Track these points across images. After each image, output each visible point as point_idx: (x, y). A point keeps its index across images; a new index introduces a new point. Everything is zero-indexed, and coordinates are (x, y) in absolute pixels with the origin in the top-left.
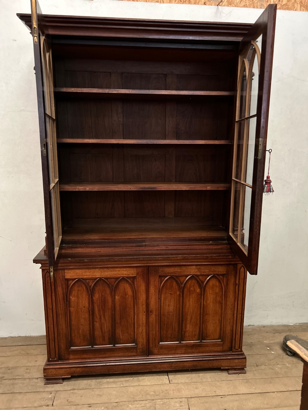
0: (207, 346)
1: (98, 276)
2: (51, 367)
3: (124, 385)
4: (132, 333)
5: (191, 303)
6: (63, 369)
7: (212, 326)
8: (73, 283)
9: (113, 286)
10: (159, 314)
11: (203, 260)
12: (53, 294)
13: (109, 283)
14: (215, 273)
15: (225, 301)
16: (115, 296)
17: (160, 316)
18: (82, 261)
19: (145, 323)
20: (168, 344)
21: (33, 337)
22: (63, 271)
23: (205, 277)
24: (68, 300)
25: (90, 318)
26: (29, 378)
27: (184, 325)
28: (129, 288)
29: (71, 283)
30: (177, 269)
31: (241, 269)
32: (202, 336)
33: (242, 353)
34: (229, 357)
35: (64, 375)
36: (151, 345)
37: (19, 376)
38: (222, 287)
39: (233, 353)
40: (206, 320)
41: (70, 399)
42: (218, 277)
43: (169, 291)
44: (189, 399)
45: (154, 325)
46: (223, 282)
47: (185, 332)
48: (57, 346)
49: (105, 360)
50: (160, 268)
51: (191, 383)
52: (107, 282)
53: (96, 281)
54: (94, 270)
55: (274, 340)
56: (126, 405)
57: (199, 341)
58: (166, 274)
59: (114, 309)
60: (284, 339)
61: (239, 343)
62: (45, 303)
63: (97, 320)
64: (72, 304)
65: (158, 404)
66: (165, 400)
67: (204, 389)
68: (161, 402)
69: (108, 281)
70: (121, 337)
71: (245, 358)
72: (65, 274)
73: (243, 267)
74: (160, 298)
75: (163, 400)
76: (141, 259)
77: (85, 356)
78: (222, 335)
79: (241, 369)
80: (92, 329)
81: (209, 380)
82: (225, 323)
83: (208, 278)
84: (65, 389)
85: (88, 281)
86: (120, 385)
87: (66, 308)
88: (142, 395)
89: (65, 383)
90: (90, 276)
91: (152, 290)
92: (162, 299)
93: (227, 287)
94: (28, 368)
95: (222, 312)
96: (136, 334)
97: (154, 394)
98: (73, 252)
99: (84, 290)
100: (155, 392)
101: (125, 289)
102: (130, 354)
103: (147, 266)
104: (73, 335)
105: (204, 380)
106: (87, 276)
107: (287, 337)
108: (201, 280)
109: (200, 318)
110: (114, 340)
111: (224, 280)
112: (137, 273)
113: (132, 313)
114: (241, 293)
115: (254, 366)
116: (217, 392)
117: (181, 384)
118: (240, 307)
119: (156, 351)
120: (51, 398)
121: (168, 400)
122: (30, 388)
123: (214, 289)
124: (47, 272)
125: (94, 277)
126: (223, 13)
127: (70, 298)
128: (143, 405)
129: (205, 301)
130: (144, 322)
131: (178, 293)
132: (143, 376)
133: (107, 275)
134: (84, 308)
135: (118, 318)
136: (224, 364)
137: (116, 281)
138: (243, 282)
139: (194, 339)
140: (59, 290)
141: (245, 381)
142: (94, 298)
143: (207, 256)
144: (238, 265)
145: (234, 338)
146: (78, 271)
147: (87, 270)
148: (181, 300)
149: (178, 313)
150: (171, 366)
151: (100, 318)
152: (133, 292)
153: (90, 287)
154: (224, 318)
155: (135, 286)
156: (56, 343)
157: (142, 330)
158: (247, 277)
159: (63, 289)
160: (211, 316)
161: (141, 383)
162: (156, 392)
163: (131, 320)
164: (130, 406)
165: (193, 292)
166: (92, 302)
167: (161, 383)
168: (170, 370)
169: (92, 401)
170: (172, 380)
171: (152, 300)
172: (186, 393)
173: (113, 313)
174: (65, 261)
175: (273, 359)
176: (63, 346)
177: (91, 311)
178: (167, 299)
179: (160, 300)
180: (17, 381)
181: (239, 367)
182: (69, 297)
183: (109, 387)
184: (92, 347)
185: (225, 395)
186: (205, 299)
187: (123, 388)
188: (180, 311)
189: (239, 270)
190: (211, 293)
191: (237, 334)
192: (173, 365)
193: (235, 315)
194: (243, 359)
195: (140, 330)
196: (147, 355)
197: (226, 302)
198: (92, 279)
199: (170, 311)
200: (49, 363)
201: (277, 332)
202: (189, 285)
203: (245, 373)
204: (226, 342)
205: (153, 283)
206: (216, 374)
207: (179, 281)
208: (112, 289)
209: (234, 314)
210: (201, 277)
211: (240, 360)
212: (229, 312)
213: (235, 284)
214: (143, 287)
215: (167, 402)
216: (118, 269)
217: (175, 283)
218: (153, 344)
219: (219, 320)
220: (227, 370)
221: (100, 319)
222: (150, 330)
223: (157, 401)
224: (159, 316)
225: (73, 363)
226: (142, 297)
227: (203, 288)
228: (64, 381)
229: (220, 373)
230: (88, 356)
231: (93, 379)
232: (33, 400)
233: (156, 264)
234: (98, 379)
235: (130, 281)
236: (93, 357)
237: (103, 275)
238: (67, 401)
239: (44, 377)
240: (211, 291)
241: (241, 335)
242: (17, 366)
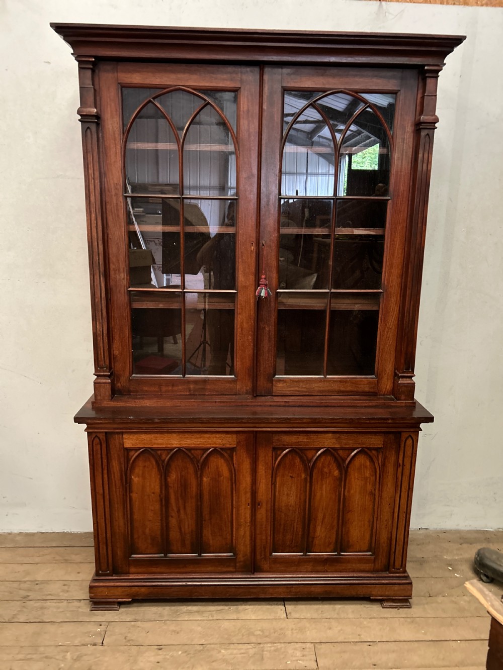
0: (348, 561)
1: (175, 446)
2: (101, 584)
3: (215, 618)
4: (229, 537)
5: (324, 492)
6: (119, 588)
7: (357, 531)
8: (137, 454)
9: (198, 461)
10: (272, 508)
11: (346, 425)
12: (105, 472)
13: (192, 457)
14: (364, 446)
15: (379, 491)
16: (201, 477)
17: (274, 511)
18: (150, 422)
19: (248, 522)
20: (286, 556)
21: (74, 533)
22: (121, 436)
23: (347, 452)
24: (128, 482)
25: (161, 510)
26: (67, 600)
27: (311, 526)
28: (225, 465)
29: (133, 455)
30: (302, 439)
31: (408, 441)
32: (341, 545)
33: (406, 575)
34: (384, 580)
35: (121, 597)
36: (258, 557)
37: (50, 595)
38: (375, 468)
39: (391, 575)
40: (349, 520)
41: (129, 635)
42: (368, 451)
43: (289, 472)
44: (316, 645)
45: (264, 526)
46: (378, 460)
47: (313, 538)
48: (110, 552)
49: (186, 577)
50: (274, 435)
51: (320, 619)
52: (190, 454)
53: (172, 453)
54: (169, 435)
55: (461, 555)
56: (217, 649)
57: (336, 553)
58: (284, 445)
59: (200, 497)
60: (476, 554)
61: (401, 559)
62: (93, 485)
63: (173, 514)
64: (135, 488)
65: (267, 651)
66: (278, 644)
67: (341, 630)
68: (273, 648)
69: (192, 453)
70: (211, 542)
71: (411, 583)
72: (124, 441)
73: (410, 438)
74: (274, 484)
75: (275, 644)
76: (243, 421)
77: (154, 569)
78: (373, 545)
79: (403, 600)
80: (165, 528)
81: (351, 616)
82: (378, 526)
83: (353, 454)
84: (121, 619)
85: (159, 452)
86: (208, 618)
87: (125, 494)
88: (243, 635)
89: (122, 610)
90: (162, 444)
91: (262, 470)
92: (277, 486)
93: (384, 469)
94: (66, 583)
95: (374, 509)
96: (234, 538)
97: (261, 634)
98: (137, 406)
99: (153, 466)
100: (262, 631)
101: (218, 467)
102: (225, 569)
103: (253, 431)
104: (136, 536)
105: (342, 616)
106: (158, 444)
107: (482, 552)
108: (341, 457)
109: (338, 516)
110: (199, 546)
111: (378, 456)
112: (238, 443)
113: (229, 505)
114: (405, 479)
115: (425, 597)
116: (362, 636)
117: (305, 620)
118: (403, 501)
119: (266, 566)
120: (100, 633)
121: (283, 645)
122: (68, 615)
123: (363, 471)
124: (95, 437)
125: (169, 446)
126: (389, 13)
127: (131, 478)
128: (242, 651)
129: (346, 491)
130: (249, 519)
131: (303, 476)
132: (245, 605)
133: (189, 444)
134: (153, 495)
135: (206, 512)
136: (376, 592)
137: (203, 454)
138: (410, 461)
139: (328, 550)
140: (114, 464)
141: (409, 620)
142: (169, 480)
143: (351, 419)
144: (402, 433)
145: (393, 549)
146: (143, 436)
147: (158, 436)
148: (308, 488)
149: (302, 508)
150: (290, 591)
151: (179, 511)
152: (230, 471)
153: (163, 461)
154: (377, 518)
155: (235, 462)
156: (110, 548)
157: (245, 533)
158: (416, 453)
159: (120, 463)
160: (356, 514)
161: (242, 616)
162: (265, 631)
163: (228, 516)
164: (223, 651)
165: (328, 474)
166: (165, 485)
167: (273, 618)
168: (288, 597)
169: (162, 641)
170: (290, 613)
171: (261, 485)
172: (313, 634)
173: (199, 503)
174: (124, 420)
175: (457, 587)
176: (120, 553)
177: (163, 500)
178: (286, 485)
179: (273, 485)
180: (48, 604)
181: (401, 598)
182: (130, 476)
183: (191, 619)
184: (166, 556)
185: (376, 642)
186: (347, 486)
187: (212, 622)
188: (305, 505)
189: (403, 443)
190: (357, 478)
191: (397, 546)
192: (293, 590)
193: (396, 514)
194: (406, 585)
195: (242, 532)
196: (251, 572)
197: (382, 492)
198: (167, 450)
199: (290, 504)
200: (98, 578)
201: (467, 543)
202: (322, 464)
203: (409, 608)
204: (380, 557)
205: (263, 459)
206: (362, 606)
207: (305, 457)
208: (198, 466)
209: (393, 513)
210: (341, 452)
211: (402, 587)
212: (386, 509)
213: (397, 465)
214: (246, 466)
215: (281, 648)
216: (208, 435)
217: (298, 460)
218: (261, 556)
219: (369, 521)
220: (381, 601)
221: (177, 512)
222: (258, 532)
223: (266, 645)
224: (272, 511)
225: (137, 579)
226: (246, 480)
227: (344, 469)
228: (121, 606)
229: (368, 606)
230: (158, 570)
231: (166, 606)
232: (72, 635)
233: (269, 429)
234: (174, 606)
235: (225, 454)
236: (168, 571)
237: (183, 444)
238: (125, 638)
239: (89, 598)
240: (356, 474)
241: (405, 546)
242: (49, 579)
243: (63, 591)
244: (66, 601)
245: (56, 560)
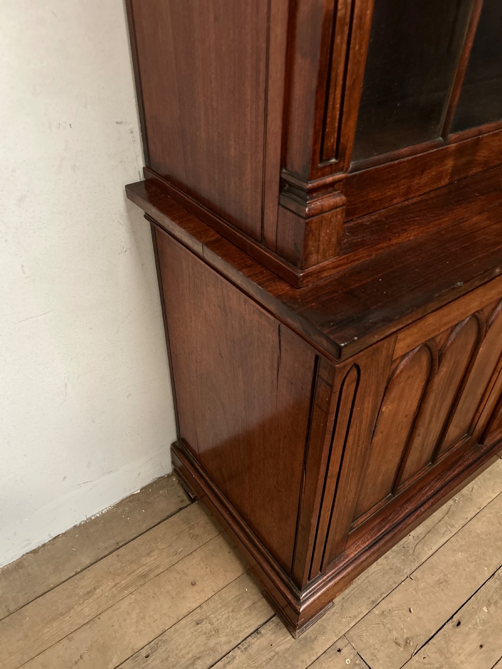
1: (471, 312)
2: (316, 596)
3: (457, 527)
8: (404, 363)
26: (237, 647)
41: (396, 634)
53: (460, 328)
63: (422, 430)
64: (382, 425)
84: (355, 616)
86: (450, 531)
87: (369, 447)
125: (463, 317)
134: (404, 419)
151: (430, 421)
159: (377, 396)
161: (480, 501)
200: (308, 591)
238: (397, 643)
242: (158, 632)
243: (209, 636)
244: (237, 652)
245: (126, 587)
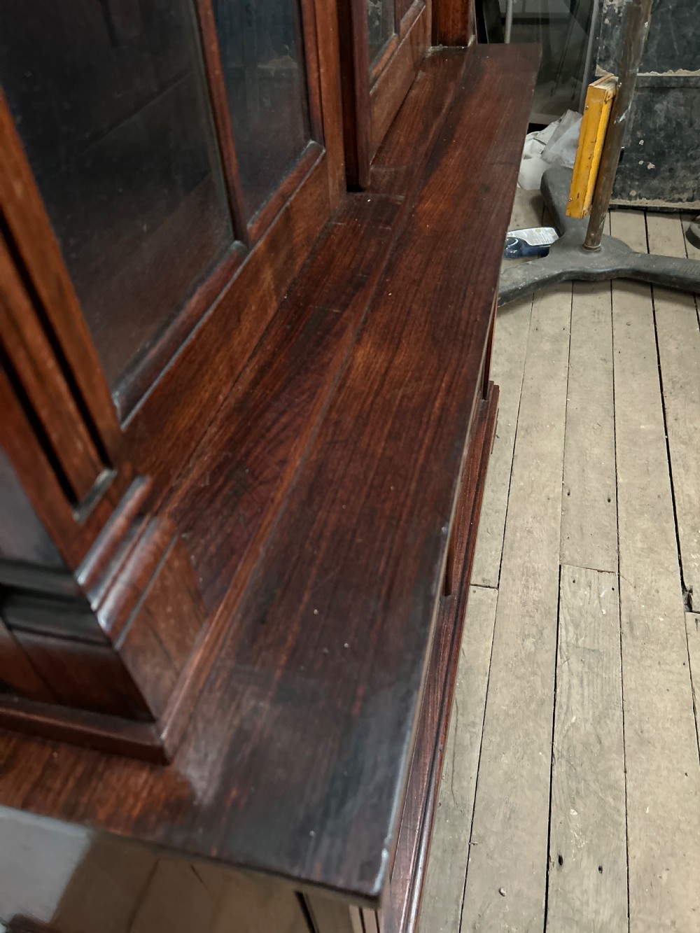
56: (568, 730)
65: (577, 640)
66: (561, 617)
68: (571, 629)
75: (562, 622)
88: (534, 673)
97: (532, 640)
100: (526, 636)
116: (552, 496)
121: (564, 610)
128: (575, 681)
162: (526, 632)
164: (573, 720)
167: (494, 610)
185: (563, 483)
187: (487, 728)
223: (562, 639)
